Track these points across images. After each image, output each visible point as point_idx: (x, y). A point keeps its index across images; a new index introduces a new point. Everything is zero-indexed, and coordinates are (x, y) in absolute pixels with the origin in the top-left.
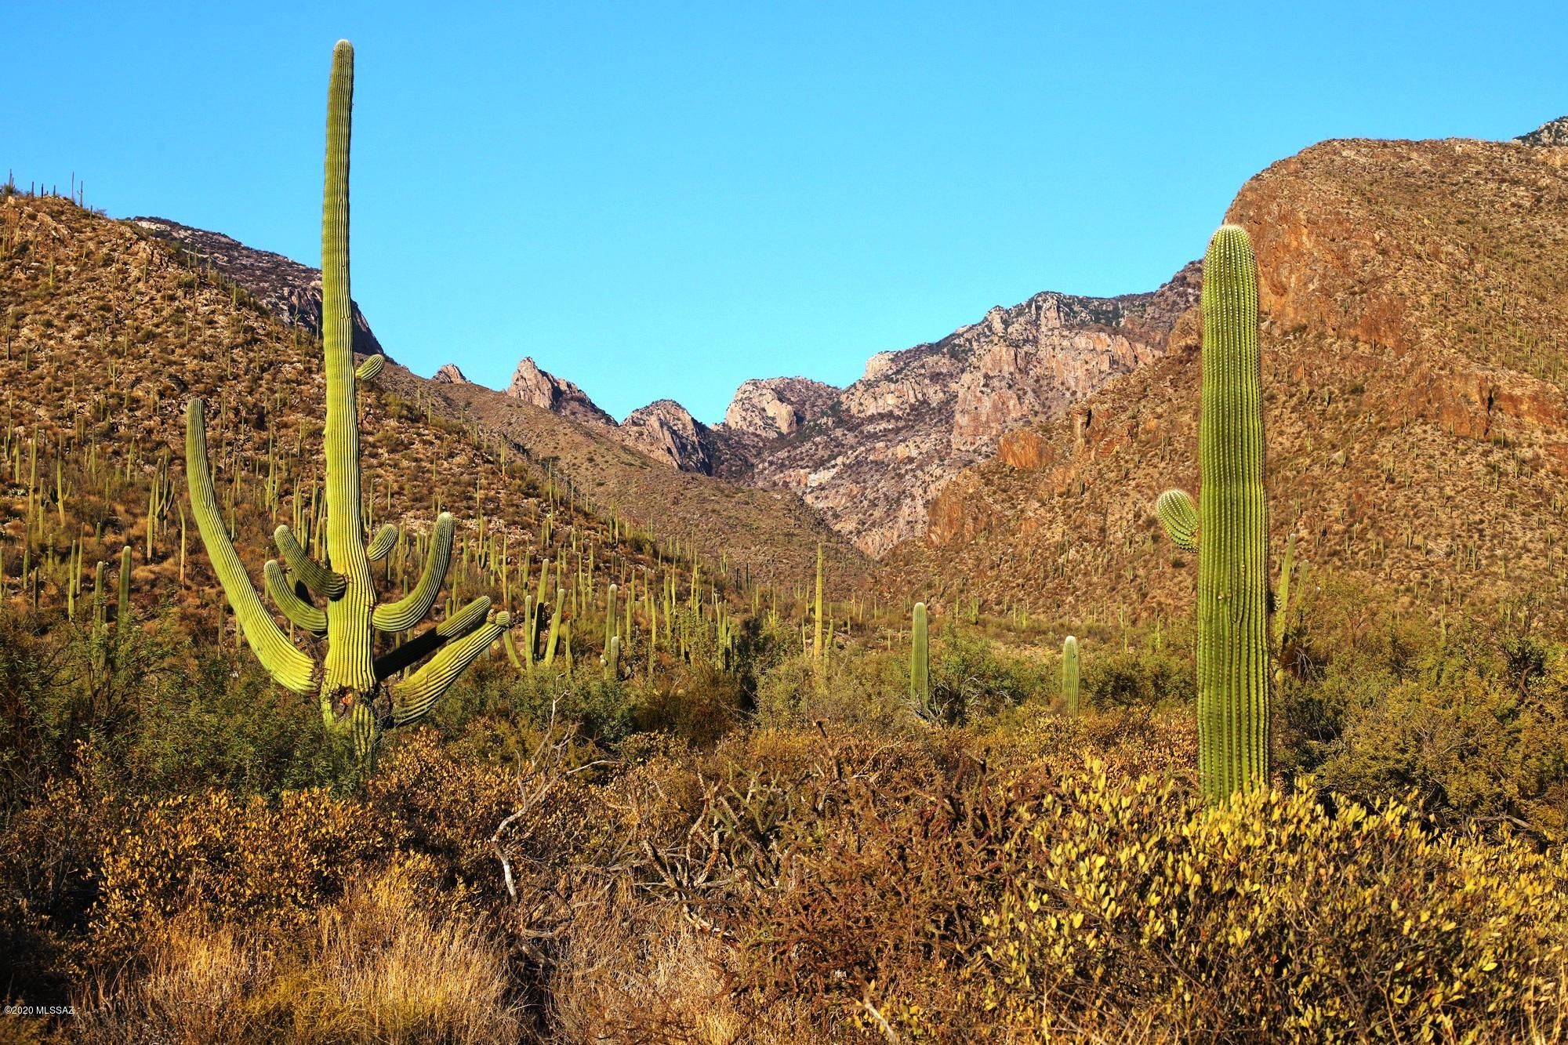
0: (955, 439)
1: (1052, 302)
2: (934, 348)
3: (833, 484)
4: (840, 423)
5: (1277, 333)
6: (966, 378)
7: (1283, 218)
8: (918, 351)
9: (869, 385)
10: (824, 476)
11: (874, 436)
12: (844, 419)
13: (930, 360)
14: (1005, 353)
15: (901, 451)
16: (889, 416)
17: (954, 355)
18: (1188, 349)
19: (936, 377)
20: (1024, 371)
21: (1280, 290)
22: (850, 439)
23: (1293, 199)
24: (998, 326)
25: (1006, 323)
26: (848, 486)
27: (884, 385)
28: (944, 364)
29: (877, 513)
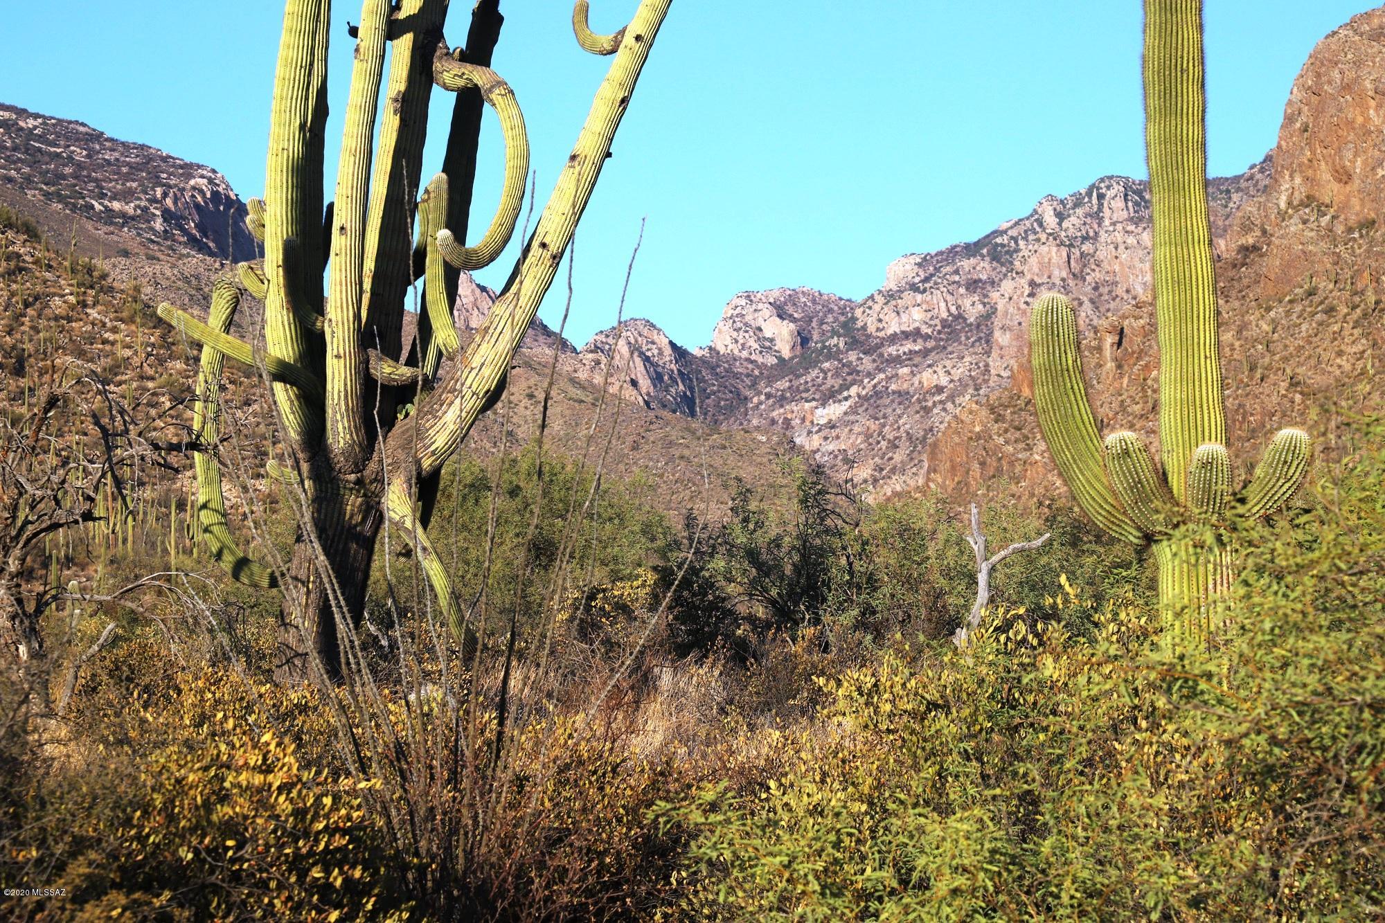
0: (995, 364)
1: (1118, 189)
2: (971, 249)
3: (845, 422)
4: (854, 344)
5: (1339, 229)
6: (1007, 286)
7: (1346, 88)
8: (953, 253)
9: (890, 296)
10: (834, 411)
11: (896, 361)
12: (859, 340)
13: (966, 264)
14: (1055, 255)
15: (928, 378)
16: (916, 334)
17: (995, 257)
18: (1246, 250)
19: (973, 285)
20: (1079, 277)
21: (1344, 176)
22: (867, 363)
23: (1358, 64)
24: (1050, 220)
25: (1061, 217)
26: (864, 422)
27: (908, 297)
28: (982, 268)
29: (898, 457)
